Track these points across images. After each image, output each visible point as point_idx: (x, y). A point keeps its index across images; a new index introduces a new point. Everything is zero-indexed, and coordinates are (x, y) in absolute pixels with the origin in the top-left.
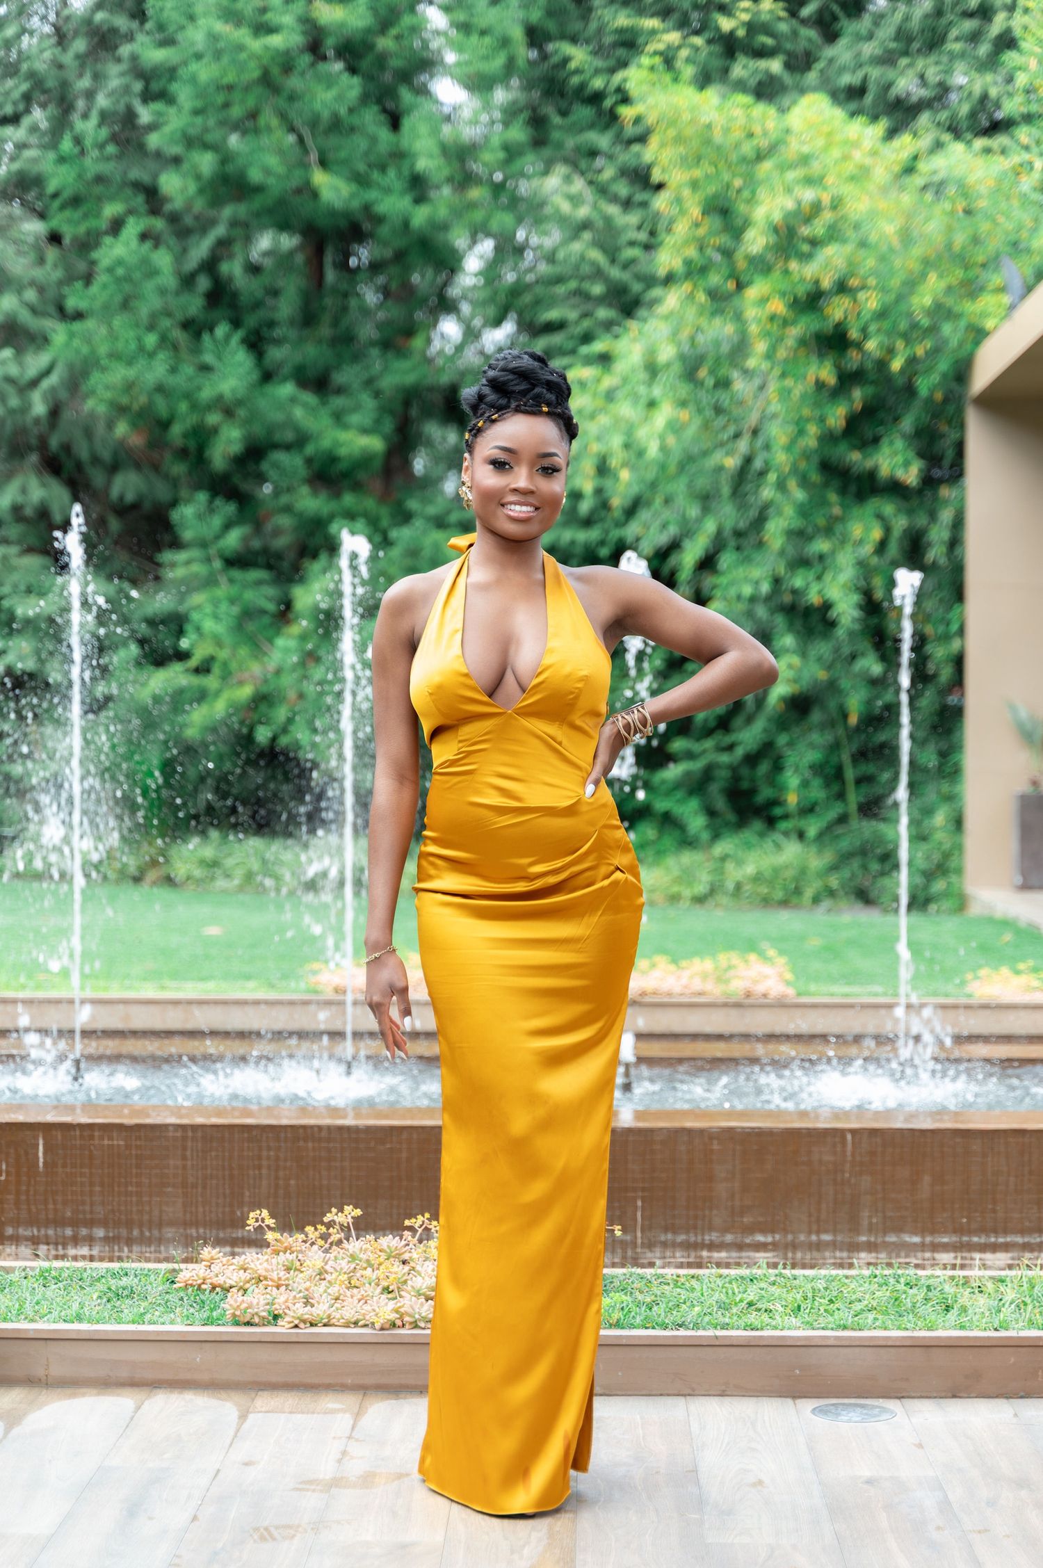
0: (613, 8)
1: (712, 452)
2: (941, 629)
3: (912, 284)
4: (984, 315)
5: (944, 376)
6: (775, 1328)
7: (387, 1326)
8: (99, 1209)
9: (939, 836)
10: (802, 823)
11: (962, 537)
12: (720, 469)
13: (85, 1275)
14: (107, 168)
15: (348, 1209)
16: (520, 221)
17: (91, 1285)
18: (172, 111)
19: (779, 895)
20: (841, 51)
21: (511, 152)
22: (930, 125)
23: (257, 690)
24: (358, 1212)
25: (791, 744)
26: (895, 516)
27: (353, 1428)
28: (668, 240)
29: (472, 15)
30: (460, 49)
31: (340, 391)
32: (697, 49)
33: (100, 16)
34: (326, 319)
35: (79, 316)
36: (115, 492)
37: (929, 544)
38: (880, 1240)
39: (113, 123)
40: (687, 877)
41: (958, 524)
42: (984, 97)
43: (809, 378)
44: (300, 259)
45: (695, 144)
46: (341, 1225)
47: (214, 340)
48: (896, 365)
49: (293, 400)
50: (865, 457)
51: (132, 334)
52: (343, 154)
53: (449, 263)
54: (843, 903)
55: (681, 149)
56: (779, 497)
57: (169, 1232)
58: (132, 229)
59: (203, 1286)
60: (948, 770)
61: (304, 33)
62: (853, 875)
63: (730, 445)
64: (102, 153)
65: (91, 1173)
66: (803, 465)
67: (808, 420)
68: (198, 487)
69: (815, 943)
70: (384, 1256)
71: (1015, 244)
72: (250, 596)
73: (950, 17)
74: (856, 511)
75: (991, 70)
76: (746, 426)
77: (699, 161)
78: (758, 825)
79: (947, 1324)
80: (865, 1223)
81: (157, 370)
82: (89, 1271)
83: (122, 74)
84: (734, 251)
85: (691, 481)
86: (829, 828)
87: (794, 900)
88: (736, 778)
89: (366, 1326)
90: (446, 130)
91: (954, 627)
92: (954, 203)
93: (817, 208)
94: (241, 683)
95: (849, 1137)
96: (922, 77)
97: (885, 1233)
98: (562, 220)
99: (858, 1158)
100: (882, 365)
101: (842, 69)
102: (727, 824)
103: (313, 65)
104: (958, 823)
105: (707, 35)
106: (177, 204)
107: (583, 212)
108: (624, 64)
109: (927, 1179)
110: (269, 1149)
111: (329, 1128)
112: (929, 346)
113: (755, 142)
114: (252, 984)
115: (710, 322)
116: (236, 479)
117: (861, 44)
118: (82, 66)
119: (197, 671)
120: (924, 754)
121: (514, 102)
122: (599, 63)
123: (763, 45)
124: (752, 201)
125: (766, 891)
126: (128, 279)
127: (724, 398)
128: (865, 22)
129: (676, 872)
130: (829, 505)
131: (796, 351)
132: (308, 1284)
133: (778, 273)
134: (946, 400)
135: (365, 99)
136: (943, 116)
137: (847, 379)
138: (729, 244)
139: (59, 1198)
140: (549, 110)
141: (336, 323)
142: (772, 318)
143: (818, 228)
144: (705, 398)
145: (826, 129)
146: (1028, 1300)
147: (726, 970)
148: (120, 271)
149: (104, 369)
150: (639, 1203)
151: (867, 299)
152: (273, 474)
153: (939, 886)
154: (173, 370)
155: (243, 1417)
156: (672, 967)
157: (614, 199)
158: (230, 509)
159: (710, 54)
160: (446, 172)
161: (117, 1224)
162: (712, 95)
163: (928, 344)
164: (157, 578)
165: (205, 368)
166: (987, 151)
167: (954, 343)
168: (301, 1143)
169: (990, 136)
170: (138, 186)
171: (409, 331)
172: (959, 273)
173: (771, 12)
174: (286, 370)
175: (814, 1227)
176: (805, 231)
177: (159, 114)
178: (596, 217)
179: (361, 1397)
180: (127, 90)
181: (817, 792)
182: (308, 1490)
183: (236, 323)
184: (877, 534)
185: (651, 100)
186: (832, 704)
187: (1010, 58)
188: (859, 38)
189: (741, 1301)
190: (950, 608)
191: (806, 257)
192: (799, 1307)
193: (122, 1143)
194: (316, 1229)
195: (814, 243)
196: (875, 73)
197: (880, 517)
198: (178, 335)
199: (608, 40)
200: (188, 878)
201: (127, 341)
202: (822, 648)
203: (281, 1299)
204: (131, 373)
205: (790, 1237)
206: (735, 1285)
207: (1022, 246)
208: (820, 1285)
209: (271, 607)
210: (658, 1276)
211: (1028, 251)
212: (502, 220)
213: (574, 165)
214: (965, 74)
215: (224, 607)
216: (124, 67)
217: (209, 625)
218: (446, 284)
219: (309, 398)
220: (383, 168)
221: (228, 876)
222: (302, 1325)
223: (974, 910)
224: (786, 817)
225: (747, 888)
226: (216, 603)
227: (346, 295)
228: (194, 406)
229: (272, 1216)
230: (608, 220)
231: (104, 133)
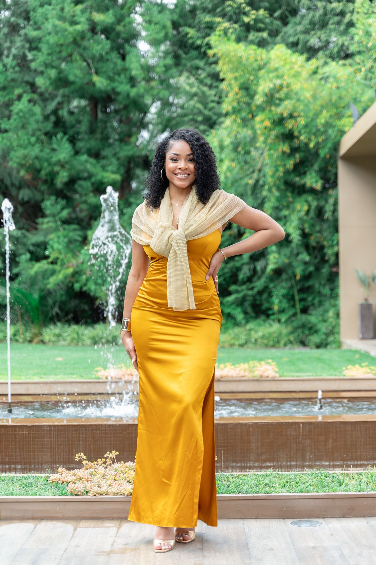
0: (204, 14)
1: (244, 178)
2: (330, 243)
3: (317, 114)
4: (344, 126)
5: (330, 149)
6: (276, 493)
7: (129, 495)
8: (18, 457)
9: (331, 320)
10: (279, 316)
11: (337, 208)
12: (247, 184)
13: (14, 479)
14: (16, 76)
15: (113, 452)
16: (171, 94)
17: (16, 482)
18: (40, 54)
19: (271, 343)
20: (289, 29)
21: (167, 68)
22: (323, 56)
23: (74, 270)
24: (117, 453)
25: (274, 287)
26: (312, 201)
27: (117, 533)
28: (226, 100)
29: (152, 17)
30: (147, 30)
31: (104, 158)
32: (235, 29)
33: (13, 19)
34: (99, 131)
35: (6, 131)
36: (20, 197)
37: (325, 212)
38: (313, 464)
39: (18, 59)
40: (237, 337)
41: (336, 204)
42: (343, 45)
43: (279, 150)
44: (88, 109)
45: (236, 64)
46: (111, 458)
47: (57, 140)
48: (312, 145)
49: (86, 161)
50: (301, 179)
51: (26, 137)
52: (104, 70)
53: (144, 110)
54: (295, 346)
55: (231, 65)
56: (269, 194)
57: (45, 466)
58: (25, 98)
59: (59, 482)
60: (333, 295)
61: (89, 24)
62: (298, 335)
63: (250, 176)
64: (14, 70)
65: (15, 444)
66: (278, 182)
67: (279, 166)
68: (52, 194)
69: (286, 359)
70: (127, 469)
71: (355, 99)
72: (71, 234)
73: (329, 16)
74: (298, 199)
75: (345, 35)
76: (256, 168)
77: (237, 70)
78: (263, 317)
79: (341, 490)
80: (308, 457)
81: (36, 151)
82: (16, 477)
83: (21, 41)
84: (251, 103)
85: (236, 189)
86: (289, 318)
87: (277, 345)
88: (255, 300)
89: (121, 495)
90: (142, 60)
91: (335, 242)
92: (332, 84)
93: (281, 87)
94: (68, 267)
95: (301, 425)
96: (319, 38)
97: (315, 461)
98: (187, 93)
99: (305, 433)
100: (307, 145)
101: (290, 36)
102: (252, 317)
103: (92, 37)
104: (338, 315)
105: (239, 24)
106: (42, 89)
107: (194, 90)
108: (208, 35)
109: (331, 440)
110: (83, 434)
111: (105, 425)
112: (323, 138)
113: (258, 63)
114: (75, 376)
115: (242, 130)
116: (65, 192)
117: (296, 26)
118: (6, 38)
119: (52, 263)
120: (325, 290)
121: (168, 50)
122: (199, 35)
123: (260, 27)
124: (257, 84)
125: (266, 342)
126: (24, 117)
127: (248, 158)
128: (298, 18)
129: (233, 335)
130: (288, 197)
131: (274, 140)
132: (99, 480)
133: (267, 111)
134: (331, 158)
135: (112, 49)
136: (328, 52)
137: (294, 150)
138: (249, 101)
139: (3, 454)
140: (180, 52)
141: (102, 133)
142: (266, 128)
143: (282, 95)
144: (241, 158)
145: (284, 58)
146: (371, 481)
147: (253, 368)
148: (21, 114)
149: (16, 151)
150: (223, 452)
151: (300, 121)
152: (79, 189)
153: (331, 339)
154: (41, 151)
155: (75, 530)
156: (233, 367)
157: (206, 85)
158: (64, 202)
159: (241, 31)
160: (143, 76)
161: (26, 463)
162: (242, 45)
163: (323, 137)
164: (36, 229)
165: (54, 150)
166: (344, 65)
167: (333, 136)
168: (95, 431)
169: (346, 60)
170: (28, 83)
171: (130, 135)
172: (334, 110)
173: (263, 15)
174: (84, 150)
175: (289, 459)
176: (277, 95)
177: (35, 55)
178: (199, 91)
179: (120, 522)
180: (23, 47)
181: (285, 305)
182: (100, 555)
183: (65, 133)
184: (306, 208)
185: (219, 48)
186: (290, 272)
187: (352, 30)
188: (296, 24)
189: (263, 483)
190: (333, 235)
191: (278, 105)
192: (285, 485)
193: (27, 432)
194: (102, 460)
195: (281, 100)
196: (302, 37)
197: (306, 201)
198: (43, 137)
199: (203, 26)
200: (50, 341)
201: (24, 140)
202: (286, 251)
203: (89, 485)
204: (26, 152)
205: (280, 463)
206: (260, 478)
207: (358, 100)
208: (293, 477)
209: (80, 239)
210: (231, 475)
211: (360, 101)
212: (164, 93)
213: (191, 72)
214: (336, 37)
215: (62, 238)
216: (22, 38)
217: (56, 246)
218: (143, 118)
219: (93, 160)
220: (119, 75)
221: (64, 340)
222: (97, 495)
223: (344, 347)
224: (273, 314)
225: (259, 341)
226: (59, 237)
227: (106, 122)
228: (50, 164)
229: (85, 455)
230: (203, 93)
231: (14, 63)
